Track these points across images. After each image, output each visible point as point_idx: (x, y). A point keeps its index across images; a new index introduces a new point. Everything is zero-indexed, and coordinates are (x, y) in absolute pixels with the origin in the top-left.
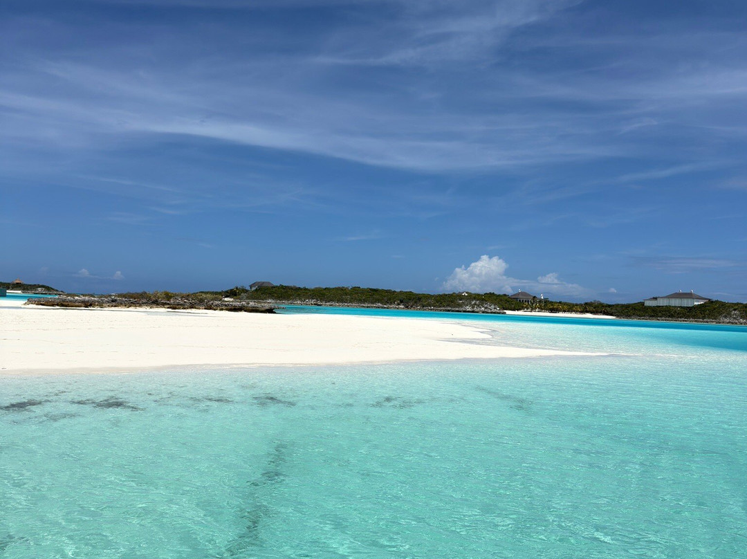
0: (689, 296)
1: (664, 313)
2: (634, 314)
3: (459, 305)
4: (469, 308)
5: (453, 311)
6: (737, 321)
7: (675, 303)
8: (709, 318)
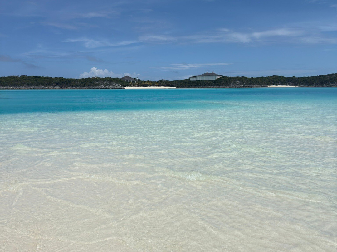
0: (212, 74)
1: (201, 84)
2: (186, 85)
3: (97, 85)
4: (103, 86)
5: (93, 89)
6: (239, 86)
7: (206, 78)
8: (225, 85)
